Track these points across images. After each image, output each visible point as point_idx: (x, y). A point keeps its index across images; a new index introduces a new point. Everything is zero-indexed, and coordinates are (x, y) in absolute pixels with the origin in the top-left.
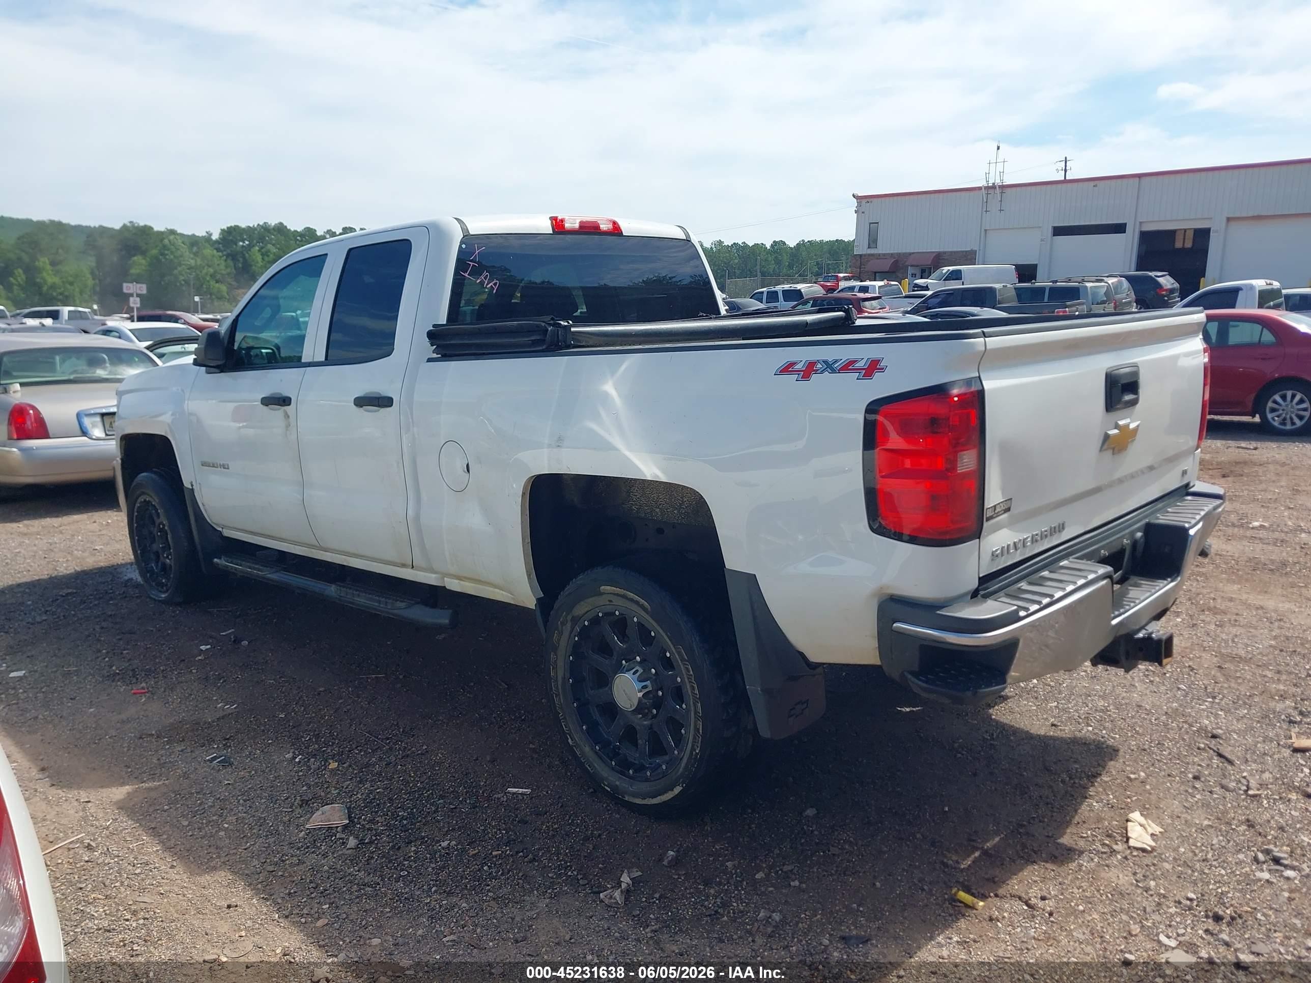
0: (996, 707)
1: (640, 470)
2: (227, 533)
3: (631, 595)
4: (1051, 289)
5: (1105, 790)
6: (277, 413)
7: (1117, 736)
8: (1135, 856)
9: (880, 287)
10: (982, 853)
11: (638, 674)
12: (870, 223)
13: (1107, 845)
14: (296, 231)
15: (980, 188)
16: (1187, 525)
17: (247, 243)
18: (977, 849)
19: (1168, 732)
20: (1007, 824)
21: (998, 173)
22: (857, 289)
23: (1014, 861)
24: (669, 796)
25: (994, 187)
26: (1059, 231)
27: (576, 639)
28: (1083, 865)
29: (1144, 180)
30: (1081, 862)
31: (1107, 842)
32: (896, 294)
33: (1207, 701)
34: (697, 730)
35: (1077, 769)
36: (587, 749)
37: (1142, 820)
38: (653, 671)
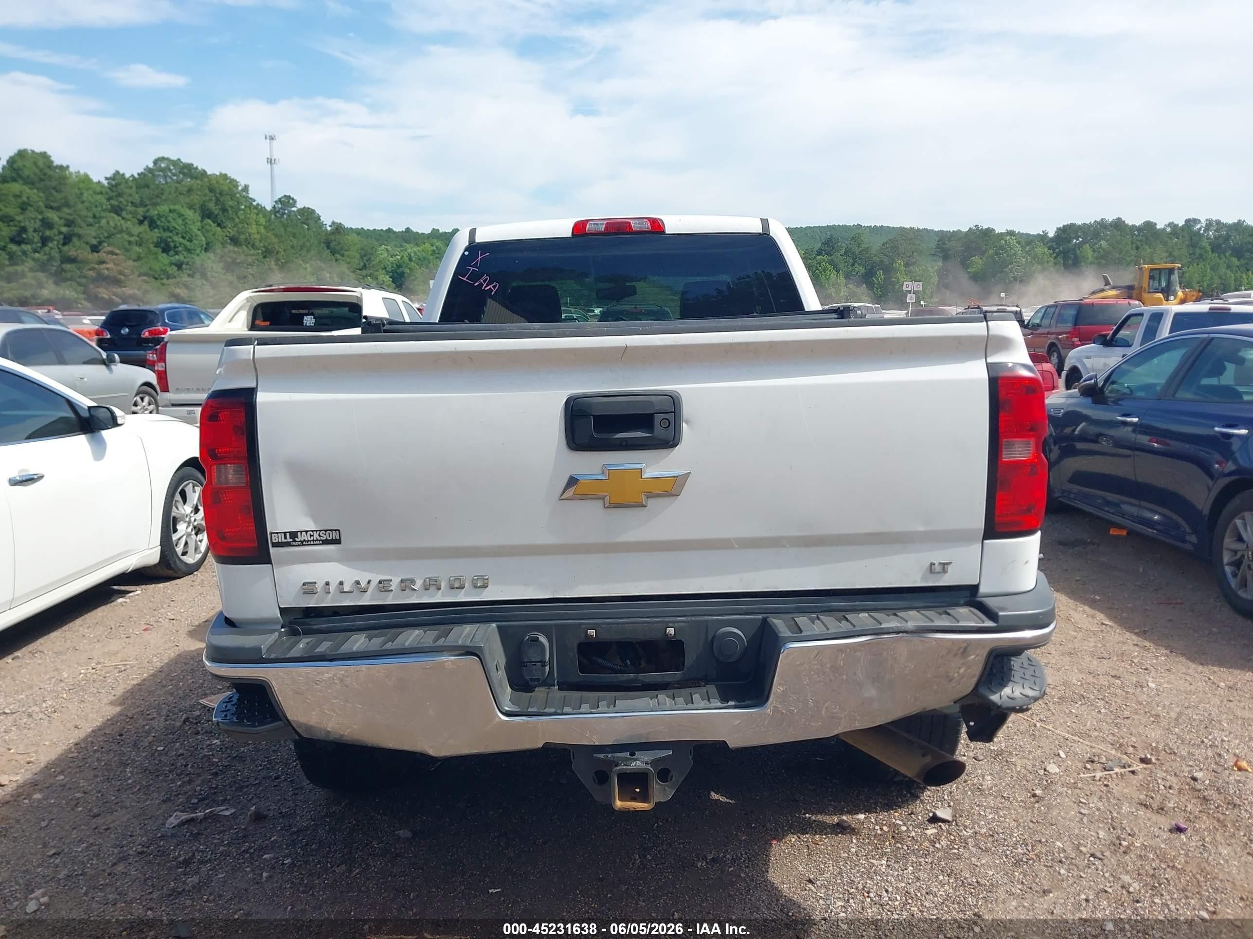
14: (1134, 226)
17: (1081, 239)
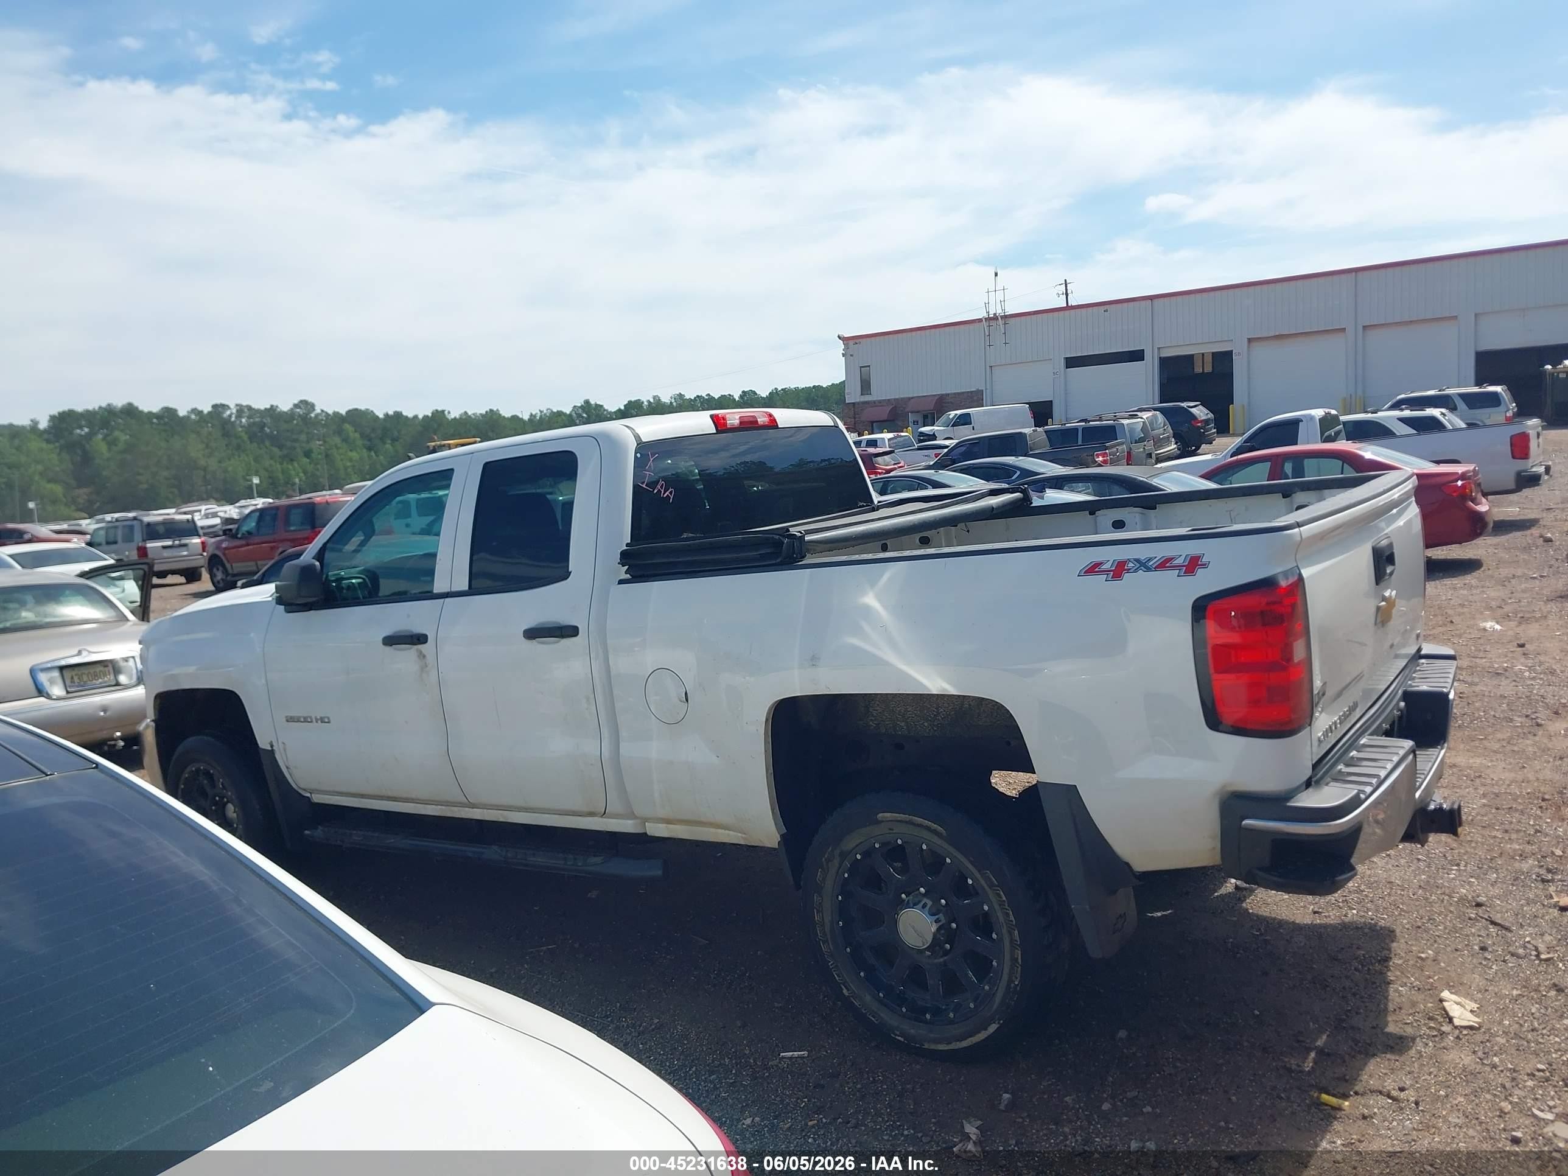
0: (1248, 901)
1: (921, 684)
2: (317, 798)
3: (919, 820)
4: (1084, 429)
5: (1402, 973)
6: (407, 655)
7: (1386, 917)
8: (1466, 1035)
9: (889, 440)
10: (1317, 1053)
11: (928, 908)
12: (861, 367)
13: (1434, 1028)
14: (150, 413)
15: (980, 320)
16: (1445, 690)
17: (86, 430)
18: (1308, 1050)
19: (1432, 906)
20: (1325, 1020)
21: (998, 301)
22: (864, 444)
23: (1354, 1057)
24: (982, 1036)
25: (995, 318)
26: (1072, 362)
27: (846, 875)
28: (1422, 1051)
29: (1156, 301)
30: (1418, 1048)
31: (1433, 1025)
32: (906, 445)
33: (1453, 870)
34: (1014, 960)
35: (1364, 955)
36: (868, 998)
37: (1454, 997)
38: (943, 901)
